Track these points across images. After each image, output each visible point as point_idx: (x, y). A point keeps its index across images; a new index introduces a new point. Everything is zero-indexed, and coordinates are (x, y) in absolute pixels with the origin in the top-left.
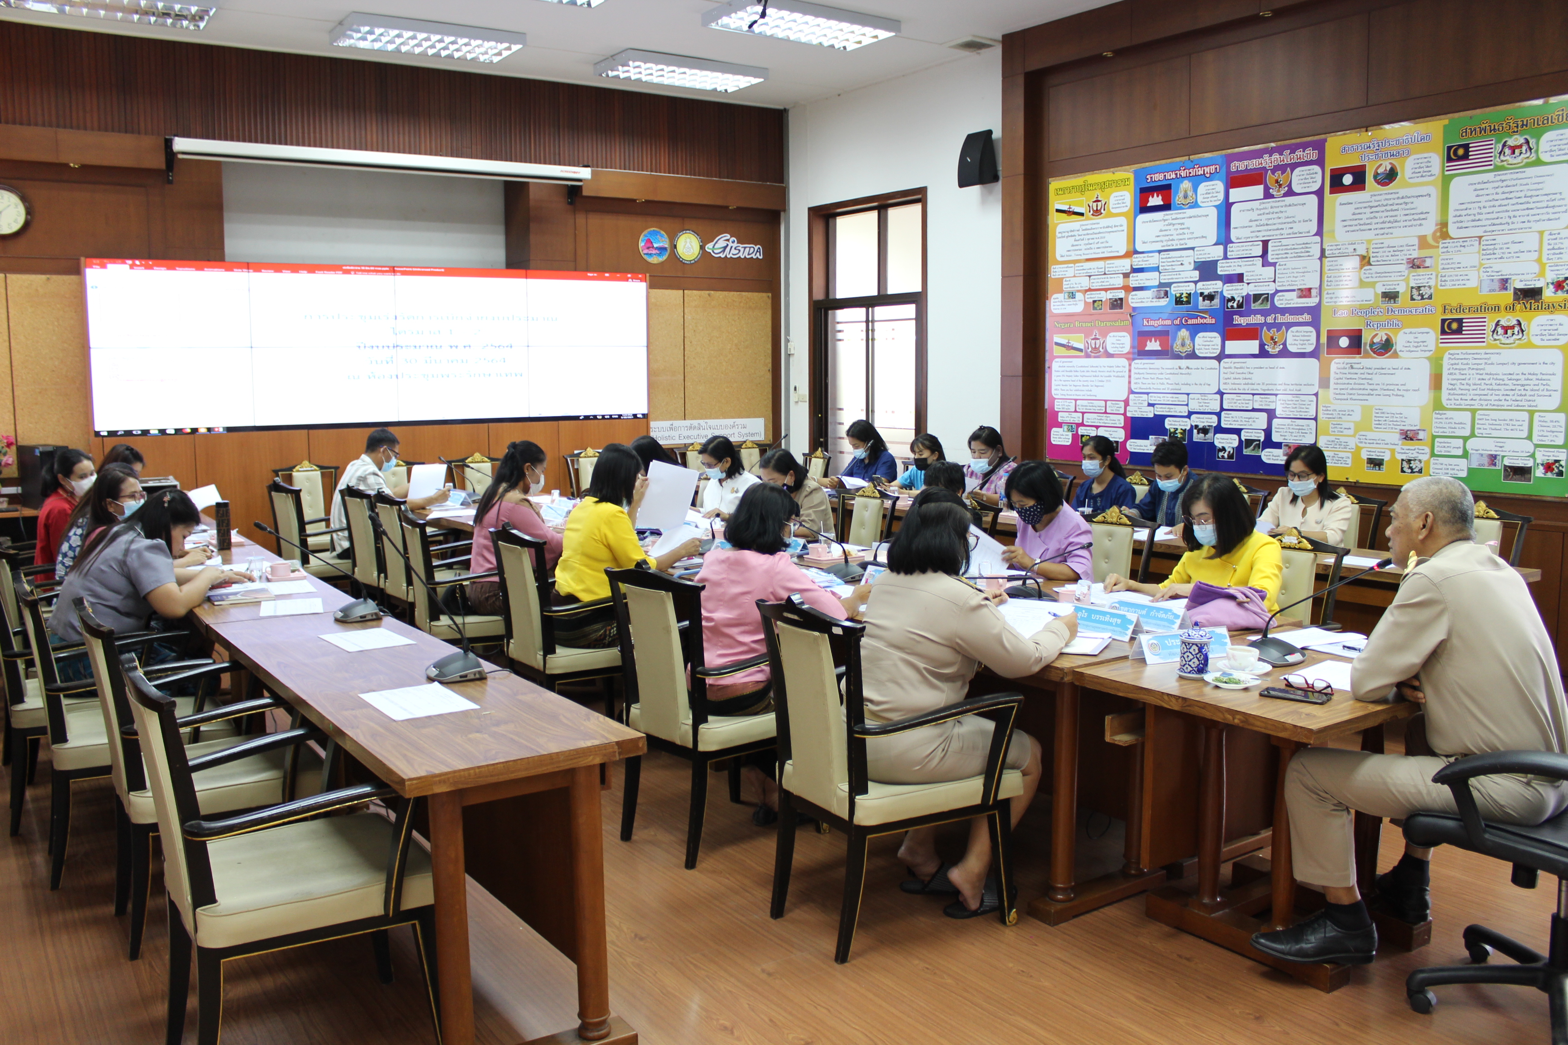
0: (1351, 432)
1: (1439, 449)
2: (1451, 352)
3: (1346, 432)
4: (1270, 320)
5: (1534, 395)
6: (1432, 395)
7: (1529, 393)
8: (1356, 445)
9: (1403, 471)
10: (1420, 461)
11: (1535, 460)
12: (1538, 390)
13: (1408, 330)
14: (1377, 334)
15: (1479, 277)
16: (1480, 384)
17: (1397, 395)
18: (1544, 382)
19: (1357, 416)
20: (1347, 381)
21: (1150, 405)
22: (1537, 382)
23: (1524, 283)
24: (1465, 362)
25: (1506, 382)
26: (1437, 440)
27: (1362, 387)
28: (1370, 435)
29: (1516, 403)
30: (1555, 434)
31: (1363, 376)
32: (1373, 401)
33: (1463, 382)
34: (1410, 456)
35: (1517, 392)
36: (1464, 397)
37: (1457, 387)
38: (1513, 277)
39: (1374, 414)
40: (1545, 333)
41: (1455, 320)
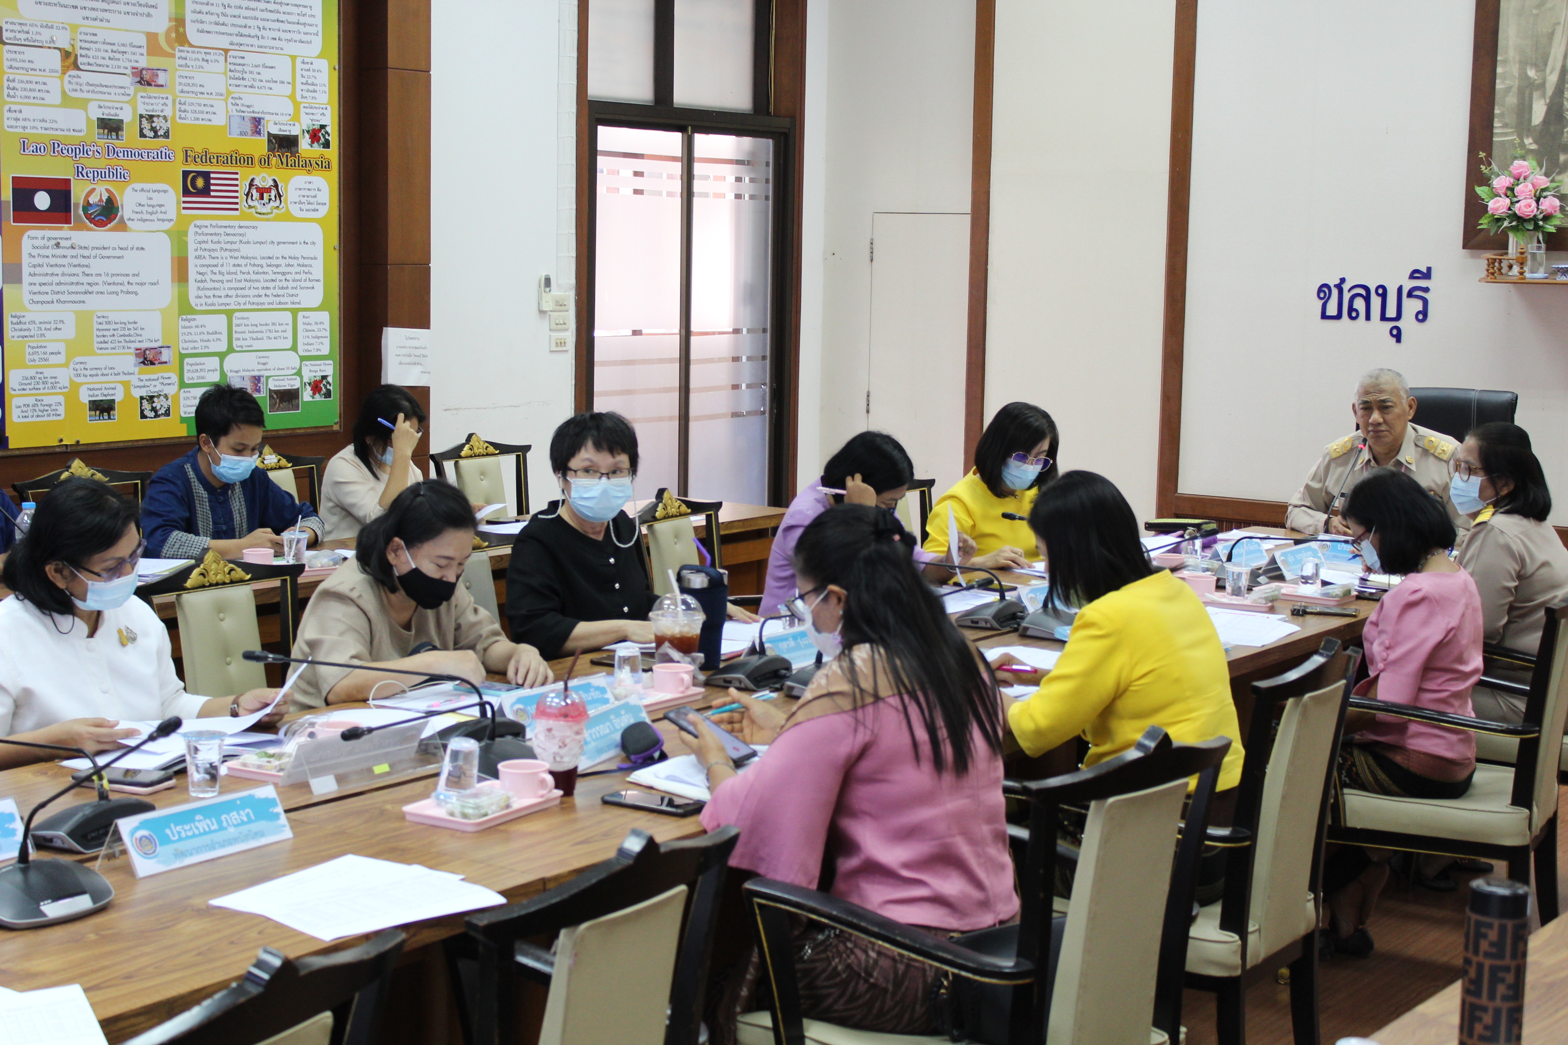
0: (61, 359)
1: (190, 375)
2: (198, 223)
3: (53, 359)
5: (296, 288)
6: (176, 289)
7: (291, 284)
8: (71, 380)
9: (143, 416)
10: (166, 397)
11: (301, 377)
12: (300, 281)
13: (138, 186)
14: (93, 190)
15: (227, 112)
16: (236, 273)
17: (128, 293)
18: (306, 269)
19: (69, 331)
20: (50, 270)
22: (298, 269)
23: (278, 127)
24: (215, 239)
25: (266, 269)
26: (187, 360)
27: (74, 279)
28: (92, 362)
29: (278, 299)
30: (321, 340)
31: (76, 261)
32: (93, 303)
33: (215, 270)
34: (154, 388)
35: (278, 283)
36: (217, 293)
37: (208, 278)
38: (267, 117)
39: (96, 326)
40: (303, 200)
41: (200, 174)
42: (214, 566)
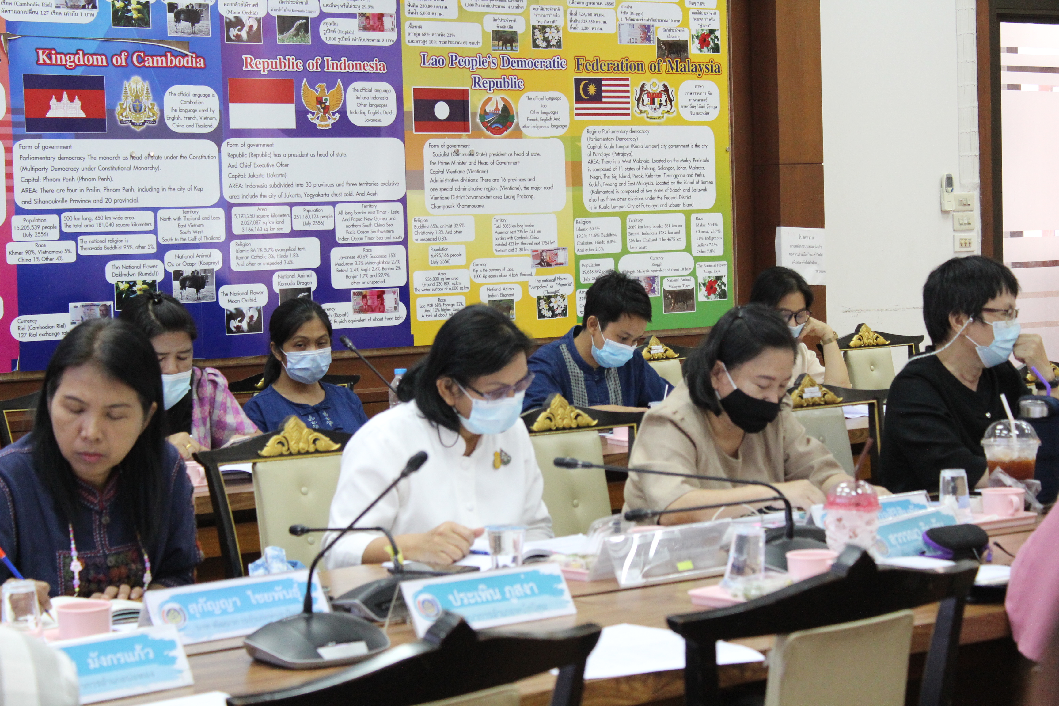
0: (462, 261)
1: (586, 276)
2: (591, 128)
3: (455, 261)
4: (313, 66)
5: (689, 190)
6: (571, 193)
7: (683, 187)
8: (471, 281)
9: (541, 316)
10: (563, 297)
11: (696, 278)
12: (693, 183)
13: (532, 94)
14: (489, 99)
15: (617, 20)
16: (628, 177)
17: (524, 197)
18: (698, 172)
19: (469, 234)
20: (450, 176)
21: (64, 236)
22: (690, 172)
23: (667, 33)
24: (608, 143)
25: (658, 172)
26: (582, 262)
27: (473, 185)
28: (491, 263)
29: (670, 202)
30: (715, 241)
31: (474, 168)
32: (491, 207)
33: (609, 173)
34: (551, 289)
35: (670, 186)
36: (611, 196)
37: (601, 181)
38: (656, 24)
39: (494, 229)
40: (694, 104)
41: (591, 81)
42: (560, 411)
